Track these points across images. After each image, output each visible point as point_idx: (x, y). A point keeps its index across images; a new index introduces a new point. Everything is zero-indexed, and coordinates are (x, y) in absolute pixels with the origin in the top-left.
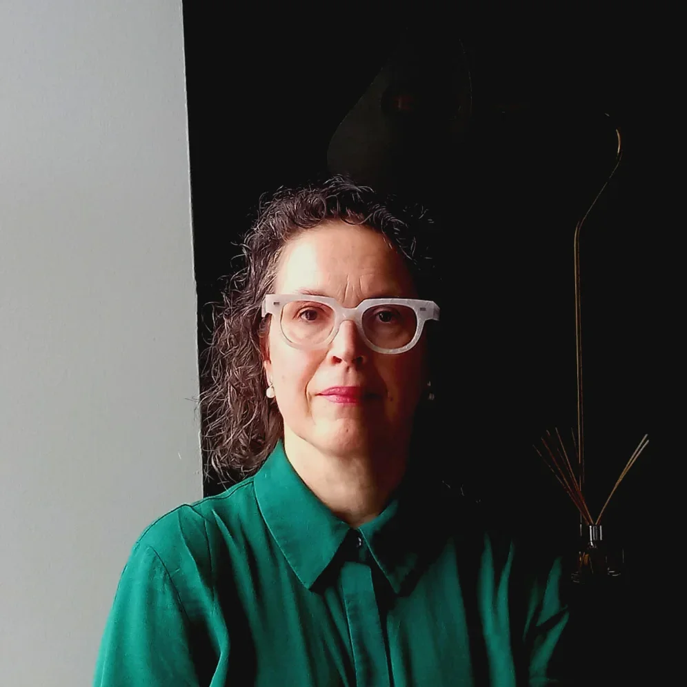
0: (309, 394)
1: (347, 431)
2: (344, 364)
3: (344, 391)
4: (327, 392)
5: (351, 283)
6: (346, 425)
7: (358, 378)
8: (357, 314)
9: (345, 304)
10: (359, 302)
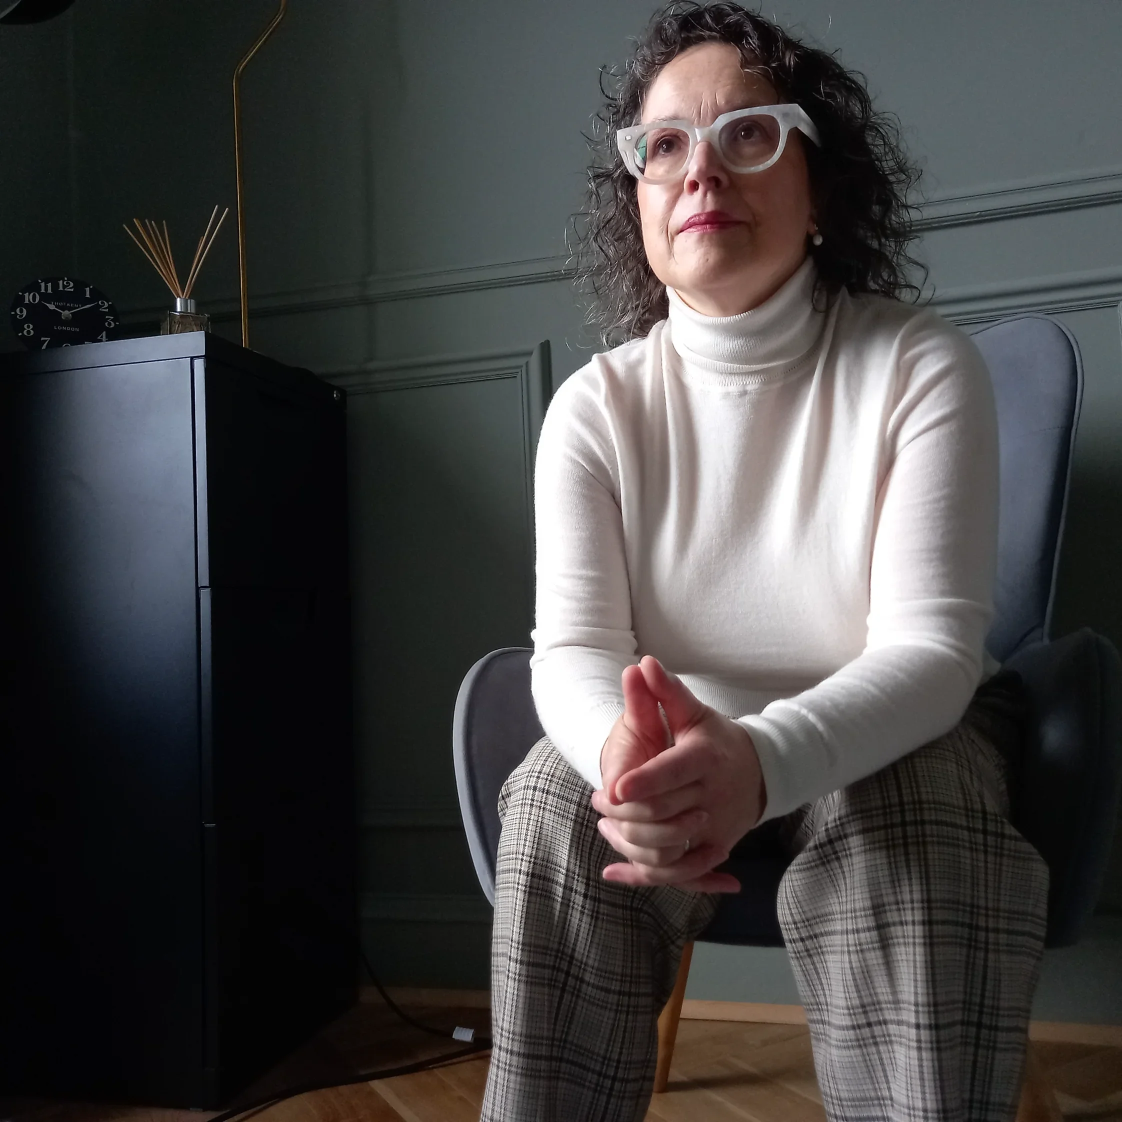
0: (671, 233)
1: (708, 260)
2: (701, 188)
3: (703, 218)
4: (688, 226)
5: (707, 101)
6: (706, 254)
7: (716, 202)
8: (711, 133)
9: (701, 124)
10: (715, 117)
